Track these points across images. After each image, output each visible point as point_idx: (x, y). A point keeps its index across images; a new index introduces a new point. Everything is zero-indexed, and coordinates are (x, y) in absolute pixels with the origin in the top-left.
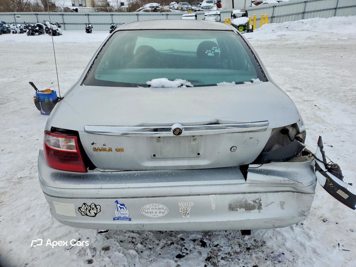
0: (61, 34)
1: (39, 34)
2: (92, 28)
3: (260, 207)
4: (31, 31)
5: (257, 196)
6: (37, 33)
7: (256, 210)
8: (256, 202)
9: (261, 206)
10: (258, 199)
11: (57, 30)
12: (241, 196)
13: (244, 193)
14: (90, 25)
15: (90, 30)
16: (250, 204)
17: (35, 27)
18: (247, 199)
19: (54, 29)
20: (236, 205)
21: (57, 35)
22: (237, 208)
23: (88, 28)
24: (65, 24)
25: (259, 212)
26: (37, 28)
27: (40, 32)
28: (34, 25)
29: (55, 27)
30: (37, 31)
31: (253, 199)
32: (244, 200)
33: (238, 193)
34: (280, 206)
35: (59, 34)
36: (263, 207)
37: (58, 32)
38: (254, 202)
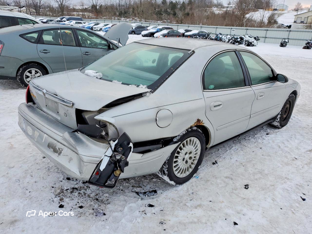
0: (255, 46)
1: (239, 44)
2: (288, 42)
3: (59, 154)
4: (233, 41)
5: (62, 147)
6: (237, 44)
7: (57, 154)
8: (59, 150)
9: (61, 153)
10: (61, 149)
11: (253, 42)
12: (55, 142)
13: (59, 142)
14: (287, 40)
15: (285, 44)
16: (56, 149)
17: (237, 38)
18: (57, 145)
19: (250, 41)
20: (51, 146)
21: (251, 46)
22: (51, 147)
23: (283, 42)
24: (266, 38)
25: (58, 156)
26: (239, 40)
27: (240, 43)
28: (237, 37)
29: (252, 40)
30: (238, 42)
31: (60, 147)
32: (55, 145)
33: (56, 140)
34: (69, 159)
35: (253, 45)
36: (61, 154)
37: (253, 43)
38: (59, 149)
